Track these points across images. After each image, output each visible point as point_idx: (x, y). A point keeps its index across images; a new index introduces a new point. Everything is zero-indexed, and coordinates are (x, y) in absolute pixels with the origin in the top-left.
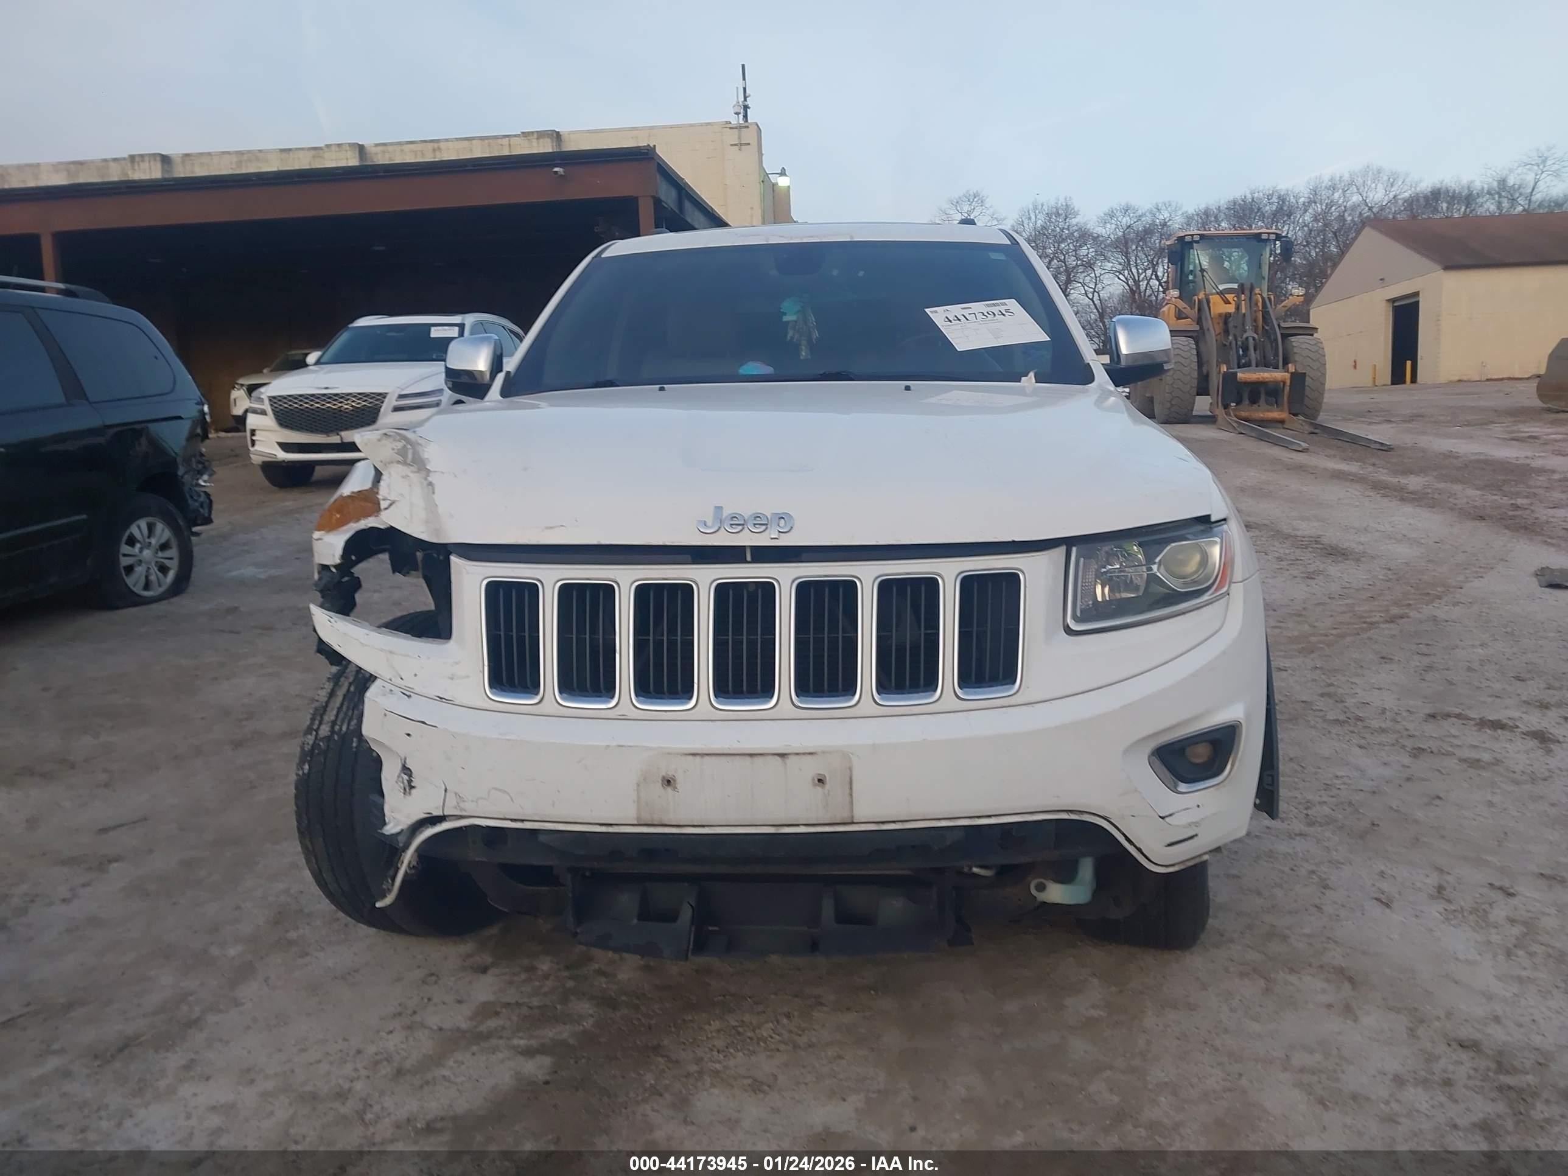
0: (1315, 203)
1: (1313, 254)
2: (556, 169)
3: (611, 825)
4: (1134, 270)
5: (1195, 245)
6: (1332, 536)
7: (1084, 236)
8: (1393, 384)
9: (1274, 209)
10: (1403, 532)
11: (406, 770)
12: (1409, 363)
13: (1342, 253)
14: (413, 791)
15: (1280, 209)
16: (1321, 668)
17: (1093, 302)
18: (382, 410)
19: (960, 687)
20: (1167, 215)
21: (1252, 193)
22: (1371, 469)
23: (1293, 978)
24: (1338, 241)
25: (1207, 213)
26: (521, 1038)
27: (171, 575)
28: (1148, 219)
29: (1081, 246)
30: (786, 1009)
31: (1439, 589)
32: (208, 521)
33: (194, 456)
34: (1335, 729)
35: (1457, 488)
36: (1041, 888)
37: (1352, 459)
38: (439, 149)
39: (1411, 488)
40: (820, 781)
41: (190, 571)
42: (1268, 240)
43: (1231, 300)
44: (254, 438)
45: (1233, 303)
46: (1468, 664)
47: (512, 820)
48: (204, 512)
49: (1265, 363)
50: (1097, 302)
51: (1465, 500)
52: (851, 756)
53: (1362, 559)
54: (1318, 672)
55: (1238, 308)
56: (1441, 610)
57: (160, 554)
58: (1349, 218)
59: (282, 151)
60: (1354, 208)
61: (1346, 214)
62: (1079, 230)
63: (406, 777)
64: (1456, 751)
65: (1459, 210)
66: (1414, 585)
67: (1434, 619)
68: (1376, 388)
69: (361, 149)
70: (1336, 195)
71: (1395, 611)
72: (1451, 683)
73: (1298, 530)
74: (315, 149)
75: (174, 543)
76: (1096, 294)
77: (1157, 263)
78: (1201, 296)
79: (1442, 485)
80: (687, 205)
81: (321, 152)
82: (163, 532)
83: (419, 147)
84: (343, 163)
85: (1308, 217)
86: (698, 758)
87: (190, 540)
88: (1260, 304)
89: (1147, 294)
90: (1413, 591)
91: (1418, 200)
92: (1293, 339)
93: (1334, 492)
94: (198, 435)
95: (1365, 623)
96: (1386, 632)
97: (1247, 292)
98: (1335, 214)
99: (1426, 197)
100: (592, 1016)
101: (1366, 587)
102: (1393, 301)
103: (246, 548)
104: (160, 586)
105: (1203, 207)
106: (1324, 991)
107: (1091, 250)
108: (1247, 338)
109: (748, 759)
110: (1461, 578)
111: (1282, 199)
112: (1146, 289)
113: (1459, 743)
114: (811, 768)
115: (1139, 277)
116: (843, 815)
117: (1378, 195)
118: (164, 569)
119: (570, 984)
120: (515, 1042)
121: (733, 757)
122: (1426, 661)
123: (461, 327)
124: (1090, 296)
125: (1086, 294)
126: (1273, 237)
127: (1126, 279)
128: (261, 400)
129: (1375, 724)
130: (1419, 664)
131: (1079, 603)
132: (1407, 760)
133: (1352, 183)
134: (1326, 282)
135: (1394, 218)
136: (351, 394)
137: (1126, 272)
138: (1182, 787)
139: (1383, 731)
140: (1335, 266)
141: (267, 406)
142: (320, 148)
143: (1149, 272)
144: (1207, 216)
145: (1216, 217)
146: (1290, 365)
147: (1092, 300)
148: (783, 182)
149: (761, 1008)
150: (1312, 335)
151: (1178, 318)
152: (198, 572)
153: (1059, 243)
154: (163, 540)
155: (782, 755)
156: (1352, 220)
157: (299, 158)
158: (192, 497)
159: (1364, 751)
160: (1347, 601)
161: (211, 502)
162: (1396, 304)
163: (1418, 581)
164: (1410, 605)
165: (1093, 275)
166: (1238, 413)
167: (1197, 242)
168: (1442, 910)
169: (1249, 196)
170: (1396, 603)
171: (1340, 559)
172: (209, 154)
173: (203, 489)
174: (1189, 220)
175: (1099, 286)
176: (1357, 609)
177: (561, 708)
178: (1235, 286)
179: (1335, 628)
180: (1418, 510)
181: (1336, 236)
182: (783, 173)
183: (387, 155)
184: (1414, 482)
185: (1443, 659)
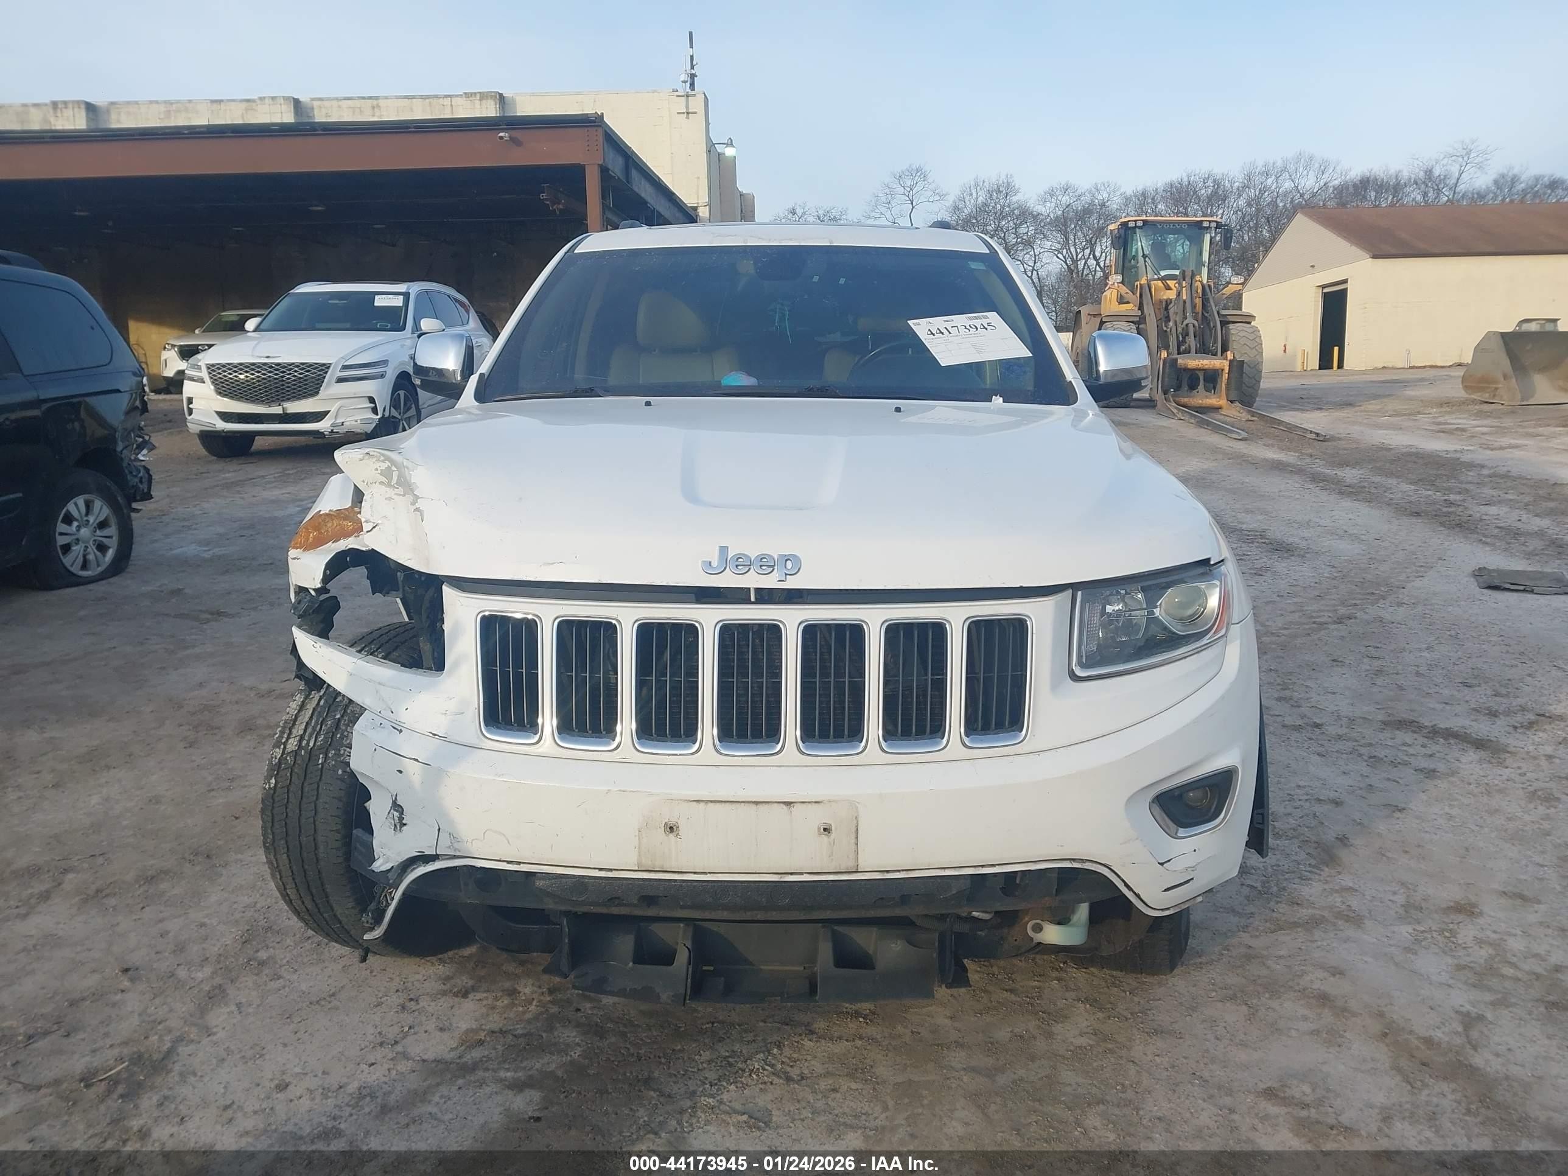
0: (1249, 188)
1: (1246, 238)
2: (501, 134)
3: (611, 870)
4: (1072, 249)
5: (1137, 230)
6: (1277, 531)
7: (1024, 215)
8: (1320, 369)
9: (1210, 192)
10: (1345, 528)
11: (396, 806)
12: (1336, 349)
13: (1273, 240)
14: (404, 828)
15: (1215, 193)
16: (1276, 671)
17: (1032, 280)
18: (326, 380)
19: (967, 735)
20: (1105, 195)
21: (1189, 177)
22: (1308, 460)
23: (1274, 1004)
24: (1270, 227)
25: (1144, 194)
26: (508, 1070)
27: (110, 553)
28: (1087, 198)
29: (1021, 224)
30: (775, 1038)
31: (1382, 589)
32: (147, 496)
33: (133, 430)
34: (1295, 735)
35: (1393, 481)
36: (1038, 929)
37: (1289, 449)
38: (378, 106)
39: (1348, 481)
40: (825, 829)
41: (131, 549)
42: (1209, 227)
43: (1173, 287)
44: (191, 406)
45: (1175, 289)
46: (1416, 668)
47: (509, 862)
48: (144, 487)
49: (1204, 350)
50: (1036, 281)
51: (1400, 495)
52: (859, 806)
53: (1307, 555)
54: (1273, 674)
55: (1179, 294)
56: (1387, 611)
57: (98, 533)
58: (1281, 204)
59: (213, 102)
60: (1286, 194)
61: (1279, 200)
62: (1020, 206)
63: (396, 814)
64: (1412, 760)
65: (1386, 199)
66: (1359, 584)
67: (1381, 620)
68: (1304, 373)
69: (297, 103)
70: (1270, 181)
71: (1342, 611)
72: (1401, 688)
73: (1243, 523)
74: (248, 101)
75: (113, 521)
76: (1035, 272)
77: (1095, 243)
78: (1144, 281)
79: (1377, 479)
80: (634, 173)
81: (254, 104)
82: (101, 509)
83: (358, 103)
84: (277, 119)
85: (1242, 202)
86: (702, 804)
87: (129, 517)
88: (1200, 291)
89: (1085, 273)
90: (1358, 591)
91: (1347, 188)
92: (1231, 326)
93: (1274, 484)
94: (137, 407)
95: (1314, 623)
96: (1335, 633)
97: (1188, 279)
98: (1269, 200)
99: (1355, 186)
100: (578, 1045)
101: (1312, 584)
102: (1323, 287)
103: (186, 524)
104: (98, 566)
105: (1140, 188)
106: (1305, 1018)
107: (1031, 228)
108: (1187, 325)
109: (754, 806)
110: (1403, 577)
111: (1217, 183)
112: (1084, 268)
113: (1415, 753)
114: (818, 817)
115: (1077, 256)
116: (848, 864)
117: (1309, 182)
118: (102, 548)
119: (554, 1009)
120: (502, 1074)
121: (738, 805)
122: (1377, 663)
123: (406, 295)
124: (1029, 274)
125: (1025, 272)
126: (1214, 225)
127: (1065, 257)
128: (199, 368)
129: (1332, 730)
130: (1368, 668)
131: (1084, 648)
132: (1365, 770)
133: (1284, 169)
134: (1258, 267)
135: (1324, 205)
136: (293, 364)
137: (1065, 251)
138: (1182, 832)
139: (1340, 737)
140: (1267, 250)
141: (204, 374)
142: (253, 101)
143: (1087, 252)
144: (1144, 199)
145: (1153, 199)
146: (1229, 352)
147: (1031, 278)
148: (729, 152)
149: (750, 1037)
150: (1250, 323)
151: (1120, 303)
152: (139, 549)
153: (1000, 220)
154: (101, 518)
155: (788, 804)
156: (1284, 206)
157: (230, 110)
158: (131, 473)
159: (1323, 759)
160: (1295, 600)
161: (150, 476)
162: (1326, 290)
163: (1362, 580)
164: (1356, 605)
165: (1032, 253)
166: (1177, 399)
167: (1140, 228)
168: (1411, 931)
169: (1185, 179)
170: (1343, 603)
171: (1286, 555)
172: (136, 103)
173: (143, 463)
174: (1127, 200)
175: (1038, 264)
176: (1306, 608)
177: (560, 749)
178: (1177, 272)
179: (1286, 629)
180: (1357, 504)
181: (1268, 221)
182: (730, 144)
183: (324, 111)
184: (1350, 475)
185: (1392, 662)
